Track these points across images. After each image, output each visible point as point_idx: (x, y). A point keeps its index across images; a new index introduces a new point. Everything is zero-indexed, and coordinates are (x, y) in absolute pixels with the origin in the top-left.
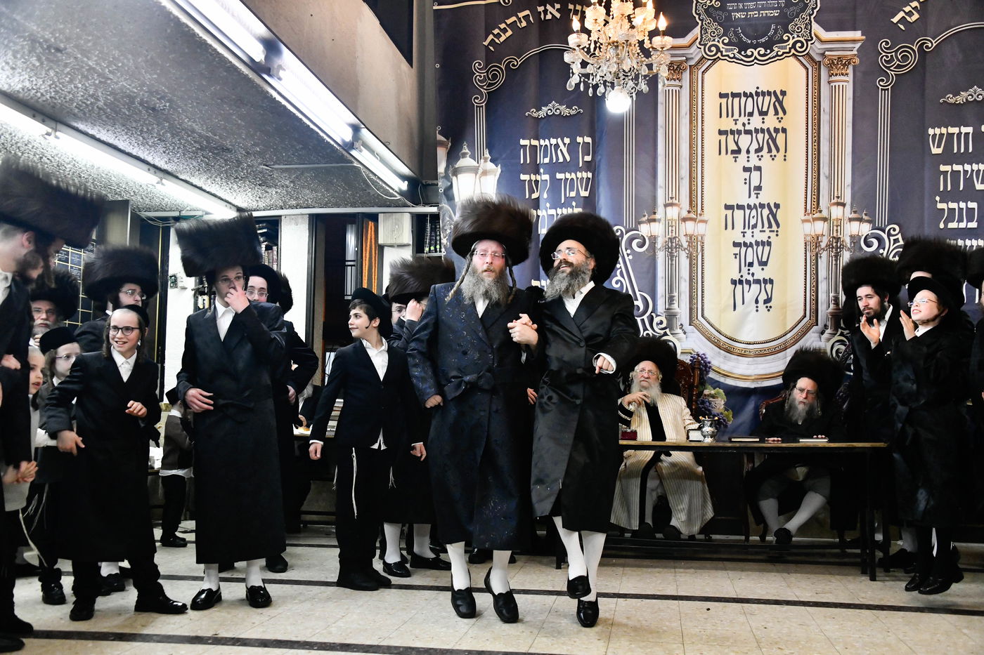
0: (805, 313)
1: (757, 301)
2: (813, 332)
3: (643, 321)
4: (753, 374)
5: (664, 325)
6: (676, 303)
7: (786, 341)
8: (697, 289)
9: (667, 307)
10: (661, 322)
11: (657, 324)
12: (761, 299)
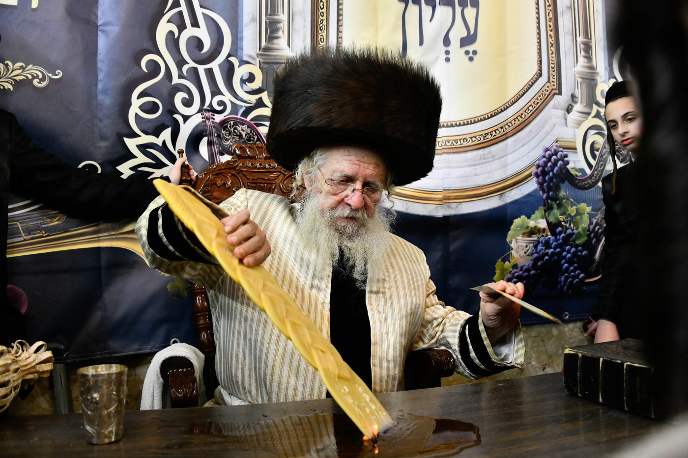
0: (540, 69)
1: (447, 42)
2: (554, 108)
3: (210, 73)
4: (440, 189)
5: (257, 84)
6: (283, 35)
7: (506, 123)
8: (328, 8)
9: (264, 43)
10: (251, 78)
11: (243, 81)
12: (455, 37)
